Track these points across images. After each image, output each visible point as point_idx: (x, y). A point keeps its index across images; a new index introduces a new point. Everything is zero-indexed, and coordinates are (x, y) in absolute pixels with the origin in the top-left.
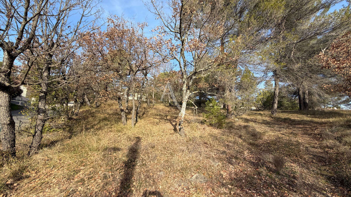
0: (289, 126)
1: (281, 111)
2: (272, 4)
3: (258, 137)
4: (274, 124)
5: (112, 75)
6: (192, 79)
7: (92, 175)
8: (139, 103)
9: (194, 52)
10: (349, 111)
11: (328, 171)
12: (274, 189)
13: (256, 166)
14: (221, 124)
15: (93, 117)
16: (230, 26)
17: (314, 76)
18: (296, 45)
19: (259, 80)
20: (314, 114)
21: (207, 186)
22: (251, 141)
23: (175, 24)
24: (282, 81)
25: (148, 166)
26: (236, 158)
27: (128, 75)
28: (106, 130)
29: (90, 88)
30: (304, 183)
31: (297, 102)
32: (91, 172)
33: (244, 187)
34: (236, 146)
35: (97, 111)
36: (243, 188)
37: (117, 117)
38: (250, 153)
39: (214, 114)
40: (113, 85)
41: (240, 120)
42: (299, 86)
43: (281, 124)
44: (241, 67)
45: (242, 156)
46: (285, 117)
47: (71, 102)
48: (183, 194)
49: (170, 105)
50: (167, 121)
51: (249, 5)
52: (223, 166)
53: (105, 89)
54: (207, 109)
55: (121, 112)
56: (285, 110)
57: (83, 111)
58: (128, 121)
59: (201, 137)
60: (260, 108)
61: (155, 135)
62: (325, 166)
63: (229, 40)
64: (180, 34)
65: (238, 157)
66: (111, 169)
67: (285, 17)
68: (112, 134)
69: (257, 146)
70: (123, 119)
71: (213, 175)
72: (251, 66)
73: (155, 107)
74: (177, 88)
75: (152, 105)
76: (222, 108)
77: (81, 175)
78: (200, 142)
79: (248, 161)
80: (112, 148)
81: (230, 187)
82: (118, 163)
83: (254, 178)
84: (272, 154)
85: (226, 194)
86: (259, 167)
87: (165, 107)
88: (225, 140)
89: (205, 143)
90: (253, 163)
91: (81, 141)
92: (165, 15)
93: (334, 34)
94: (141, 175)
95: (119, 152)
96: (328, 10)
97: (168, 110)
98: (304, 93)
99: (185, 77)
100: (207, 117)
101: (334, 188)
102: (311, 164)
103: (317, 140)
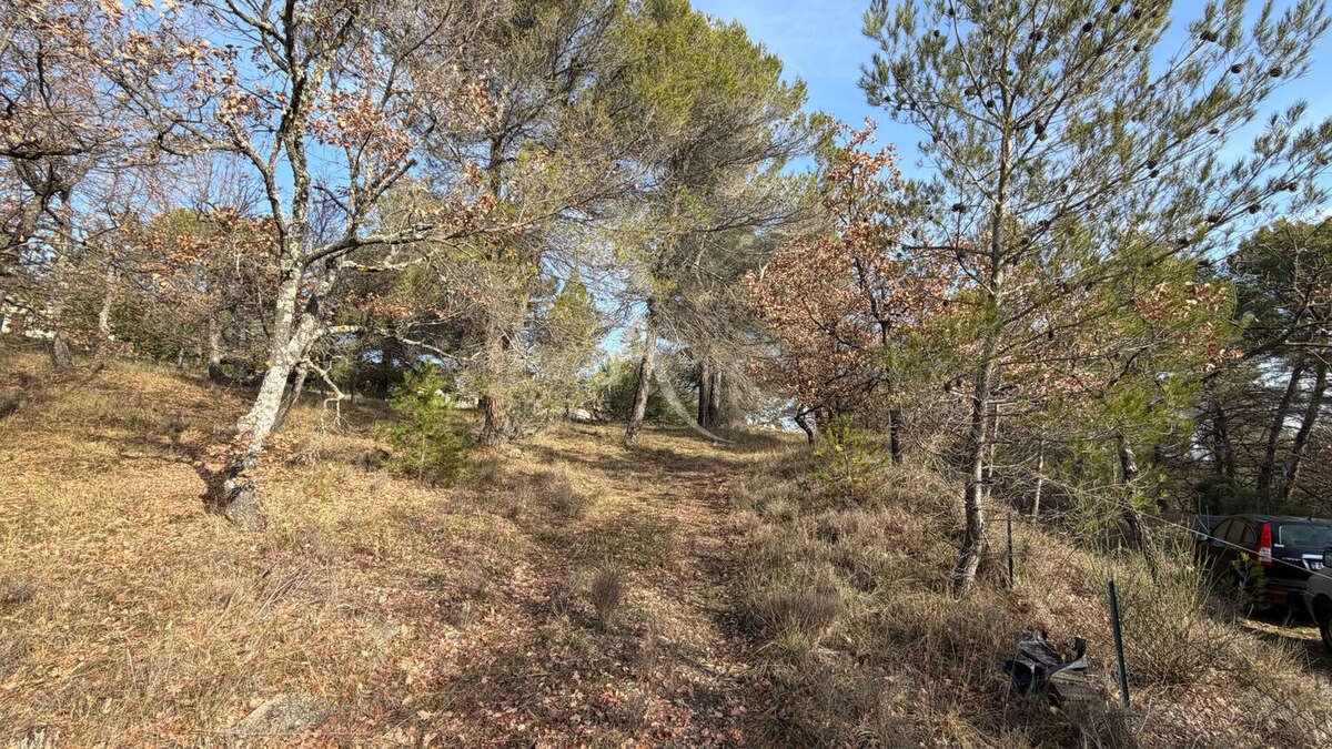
0: (666, 473)
1: (654, 427)
2: (660, 88)
3: (572, 513)
4: (627, 468)
6: (334, 267)
10: (792, 434)
11: (721, 596)
12: (576, 684)
13: (539, 615)
14: (452, 467)
16: (530, 108)
17: (739, 335)
18: (708, 237)
20: (727, 439)
22: (546, 526)
24: (663, 337)
26: (479, 595)
30: (660, 644)
31: (696, 402)
33: (481, 704)
34: (491, 551)
36: (473, 710)
38: (536, 570)
39: (428, 430)
41: (528, 455)
42: (701, 358)
43: (644, 470)
44: (550, 265)
45: (504, 583)
46: (662, 448)
49: (216, 376)
50: (172, 457)
52: (417, 638)
56: (665, 426)
59: (346, 525)
60: (601, 416)
62: (719, 584)
63: (518, 155)
64: (289, 45)
65: (486, 590)
69: (561, 543)
71: (361, 686)
72: (586, 269)
73: (105, 377)
75: (84, 363)
76: (472, 406)
78: (337, 546)
79: (520, 602)
81: (425, 715)
83: (523, 661)
84: (597, 566)
86: (549, 619)
87: (178, 382)
88: (453, 529)
89: (362, 550)
90: (536, 605)
93: (784, 232)
96: (782, 166)
97: (198, 398)
98: (712, 378)
99: (296, 252)
100: (396, 440)
101: (723, 642)
102: (692, 582)
103: (717, 513)
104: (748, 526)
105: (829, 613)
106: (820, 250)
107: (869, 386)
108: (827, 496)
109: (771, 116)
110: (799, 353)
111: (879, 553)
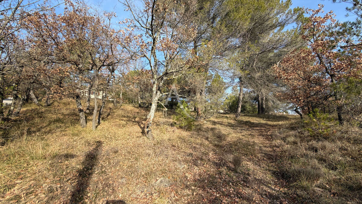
0: (250, 128)
1: (244, 114)
2: (240, 15)
3: (223, 139)
4: (237, 126)
5: (68, 68)
6: (163, 79)
7: (33, 189)
8: (103, 102)
9: (165, 52)
10: (293, 116)
11: (274, 166)
12: (231, 186)
13: (218, 166)
14: (190, 126)
15: (41, 117)
16: (203, 31)
17: (270, 85)
18: (258, 56)
19: (227, 85)
20: (269, 118)
21: (171, 189)
22: (216, 142)
23: (147, 20)
24: (245, 88)
25: (108, 173)
26: (202, 159)
27: (90, 70)
28: (58, 134)
29: (37, 81)
30: (255, 178)
31: (257, 106)
32: (31, 186)
33: (206, 187)
34: (203, 148)
35: (47, 110)
36: (204, 188)
37: (75, 118)
38: (215, 154)
39: (185, 117)
40: (71, 80)
41: (209, 123)
42: (258, 93)
43: (242, 127)
44: (211, 71)
45: (207, 157)
46: (247, 121)
47: (9, 98)
48: (146, 200)
49: (140, 106)
50: (135, 124)
51: (221, 12)
52: (189, 168)
53: (58, 84)
54: (177, 111)
55: (80, 112)
56: (247, 114)
57: (27, 110)
58: (88, 123)
59: (169, 140)
60: (227, 112)
61: (119, 138)
62: (272, 163)
63: (201, 44)
64: (152, 31)
65: (203, 158)
66: (60, 180)
67: (250, 30)
68: (66, 138)
69: (221, 147)
70: (82, 121)
71: (178, 178)
72: (221, 71)
73: (122, 107)
74: (147, 89)
75: (119, 105)
76: (193, 110)
77: (16, 191)
78: (168, 145)
79: (212, 162)
80: (63, 155)
81: (193, 188)
82: (70, 172)
83: (215, 178)
84: (232, 154)
85: (189, 196)
86: (221, 167)
87: (134, 108)
88: (193, 142)
89: (174, 146)
90: (216, 163)
91: (20, 147)
92: (136, 8)
93: (286, 50)
94: (98, 183)
95: (73, 160)
96: (283, 28)
97: (137, 111)
98: (262, 99)
99: (155, 77)
100: (178, 120)
101: (277, 181)
102: (263, 161)
103: (269, 140)
104: (281, 145)
105: (318, 176)
106: (302, 53)
107: (326, 98)
108: (311, 136)
109: (278, 13)
110: (295, 89)
111: (337, 157)
